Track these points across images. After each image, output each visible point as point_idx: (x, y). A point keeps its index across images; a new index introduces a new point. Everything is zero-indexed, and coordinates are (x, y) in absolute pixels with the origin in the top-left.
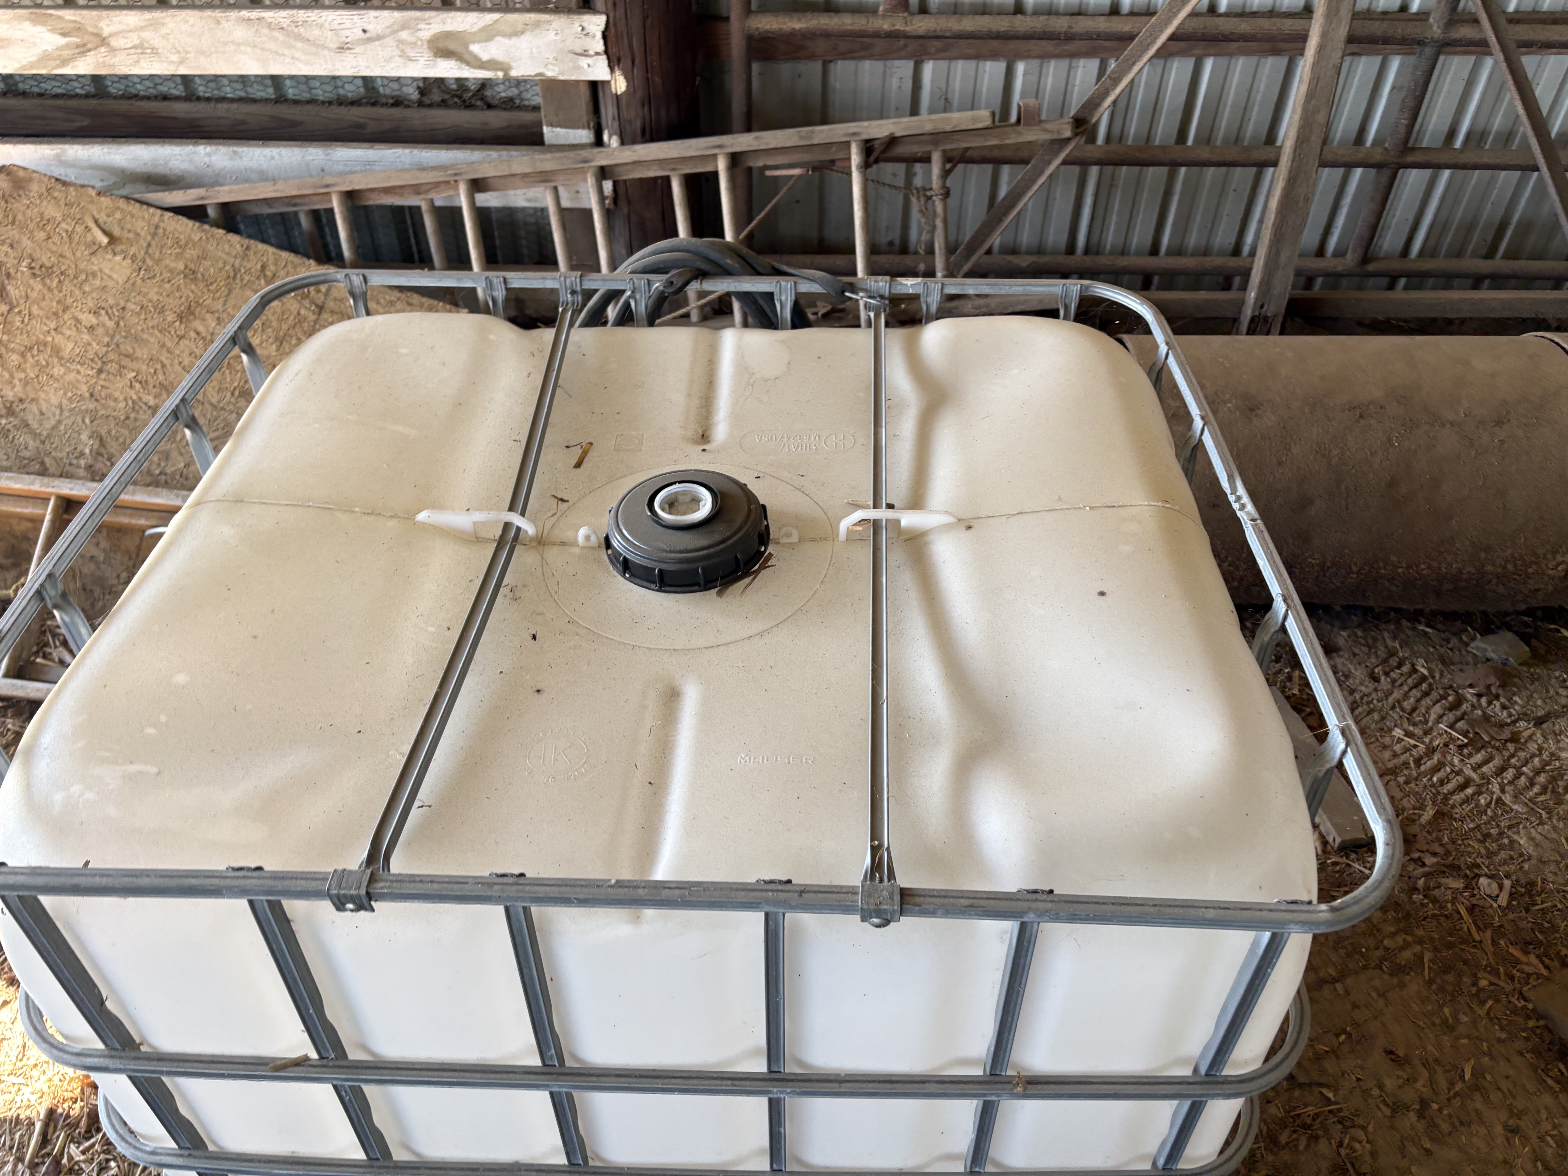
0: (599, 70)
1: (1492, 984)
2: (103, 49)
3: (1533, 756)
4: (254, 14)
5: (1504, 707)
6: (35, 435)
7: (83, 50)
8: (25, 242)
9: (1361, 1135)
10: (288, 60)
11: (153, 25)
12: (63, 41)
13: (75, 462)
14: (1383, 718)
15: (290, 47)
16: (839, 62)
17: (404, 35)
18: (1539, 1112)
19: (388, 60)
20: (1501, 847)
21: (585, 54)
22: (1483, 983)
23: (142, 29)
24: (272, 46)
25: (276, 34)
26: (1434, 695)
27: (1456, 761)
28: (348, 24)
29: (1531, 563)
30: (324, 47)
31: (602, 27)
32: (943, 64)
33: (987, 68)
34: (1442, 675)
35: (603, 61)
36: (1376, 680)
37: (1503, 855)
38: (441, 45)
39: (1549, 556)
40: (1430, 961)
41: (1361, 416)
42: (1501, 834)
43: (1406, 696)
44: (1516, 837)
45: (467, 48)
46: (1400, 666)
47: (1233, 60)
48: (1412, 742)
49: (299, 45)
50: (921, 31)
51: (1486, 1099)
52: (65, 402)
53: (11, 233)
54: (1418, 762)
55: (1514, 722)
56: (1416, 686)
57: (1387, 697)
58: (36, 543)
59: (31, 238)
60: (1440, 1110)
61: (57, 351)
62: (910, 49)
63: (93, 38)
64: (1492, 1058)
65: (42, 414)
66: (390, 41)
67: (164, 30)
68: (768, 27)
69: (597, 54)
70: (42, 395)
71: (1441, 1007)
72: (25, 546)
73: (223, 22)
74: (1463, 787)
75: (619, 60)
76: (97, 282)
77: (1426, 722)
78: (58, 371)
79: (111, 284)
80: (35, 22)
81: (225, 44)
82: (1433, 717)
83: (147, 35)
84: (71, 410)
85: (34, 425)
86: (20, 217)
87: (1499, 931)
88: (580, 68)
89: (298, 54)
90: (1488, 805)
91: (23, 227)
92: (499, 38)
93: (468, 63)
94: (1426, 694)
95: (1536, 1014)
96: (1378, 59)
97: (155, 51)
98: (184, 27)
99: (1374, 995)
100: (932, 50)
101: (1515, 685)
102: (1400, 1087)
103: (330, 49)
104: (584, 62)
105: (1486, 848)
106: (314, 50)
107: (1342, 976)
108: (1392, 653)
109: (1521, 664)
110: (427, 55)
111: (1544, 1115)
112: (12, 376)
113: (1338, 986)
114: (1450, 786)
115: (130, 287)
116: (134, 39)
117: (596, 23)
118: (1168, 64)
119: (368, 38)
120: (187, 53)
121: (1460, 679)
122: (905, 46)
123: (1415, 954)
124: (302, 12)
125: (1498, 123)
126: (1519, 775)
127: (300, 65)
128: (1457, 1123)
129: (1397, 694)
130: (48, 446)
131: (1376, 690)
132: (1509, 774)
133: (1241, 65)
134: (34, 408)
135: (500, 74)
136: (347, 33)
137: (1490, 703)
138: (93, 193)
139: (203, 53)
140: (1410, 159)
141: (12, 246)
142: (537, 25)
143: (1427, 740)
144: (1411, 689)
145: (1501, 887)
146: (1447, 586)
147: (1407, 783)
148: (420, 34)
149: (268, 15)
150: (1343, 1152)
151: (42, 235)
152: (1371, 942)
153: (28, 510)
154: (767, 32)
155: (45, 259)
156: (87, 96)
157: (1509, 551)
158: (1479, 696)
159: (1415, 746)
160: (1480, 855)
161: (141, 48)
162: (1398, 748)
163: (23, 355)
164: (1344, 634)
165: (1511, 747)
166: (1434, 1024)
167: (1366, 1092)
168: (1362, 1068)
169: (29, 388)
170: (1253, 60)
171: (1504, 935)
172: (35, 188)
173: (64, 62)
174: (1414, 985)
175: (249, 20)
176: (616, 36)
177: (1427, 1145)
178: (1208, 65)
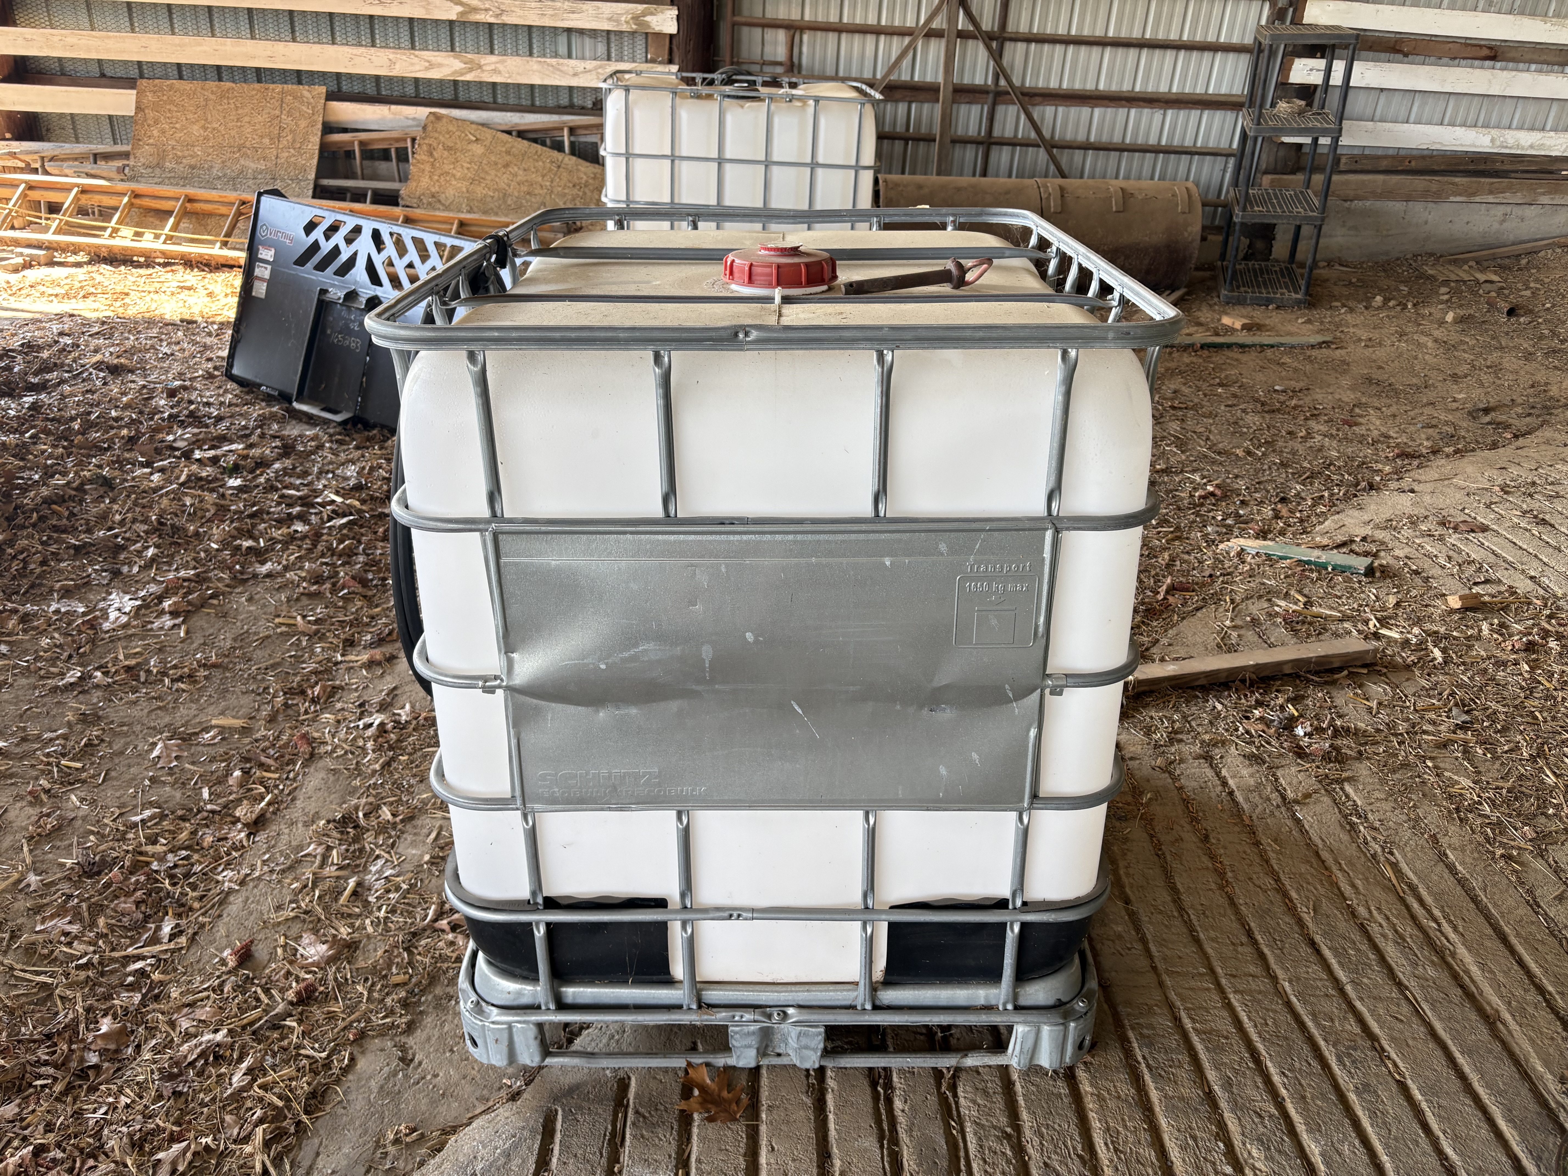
2: (479, 70)
4: (543, 60)
7: (471, 70)
8: (441, 138)
10: (553, 78)
11: (502, 62)
12: (464, 66)
15: (553, 73)
17: (600, 71)
23: (497, 63)
24: (547, 73)
25: (549, 68)
28: (577, 65)
30: (567, 74)
31: (677, 69)
47: (921, 104)
49: (558, 72)
52: (456, 193)
53: (435, 135)
59: (443, 137)
61: (454, 176)
63: (476, 66)
65: (447, 198)
66: (594, 73)
67: (506, 64)
70: (447, 191)
73: (530, 62)
76: (471, 153)
79: (476, 154)
80: (455, 58)
81: (528, 71)
83: (498, 65)
84: (459, 197)
85: (443, 201)
86: (440, 129)
89: (557, 76)
91: (440, 133)
96: (978, 106)
97: (500, 72)
98: (513, 63)
103: (570, 75)
106: (563, 75)
112: (434, 184)
115: (484, 154)
116: (493, 67)
117: (674, 68)
119: (586, 71)
120: (513, 74)
127: (558, 80)
133: (924, 106)
134: (443, 196)
136: (577, 69)
138: (469, 123)
139: (519, 74)
140: (993, 142)
141: (435, 139)
142: (652, 68)
149: (548, 60)
151: (448, 136)
155: (450, 144)
161: (495, 71)
163: (439, 176)
169: (441, 188)
172: (444, 120)
173: (462, 75)
175: (540, 62)
178: (914, 106)
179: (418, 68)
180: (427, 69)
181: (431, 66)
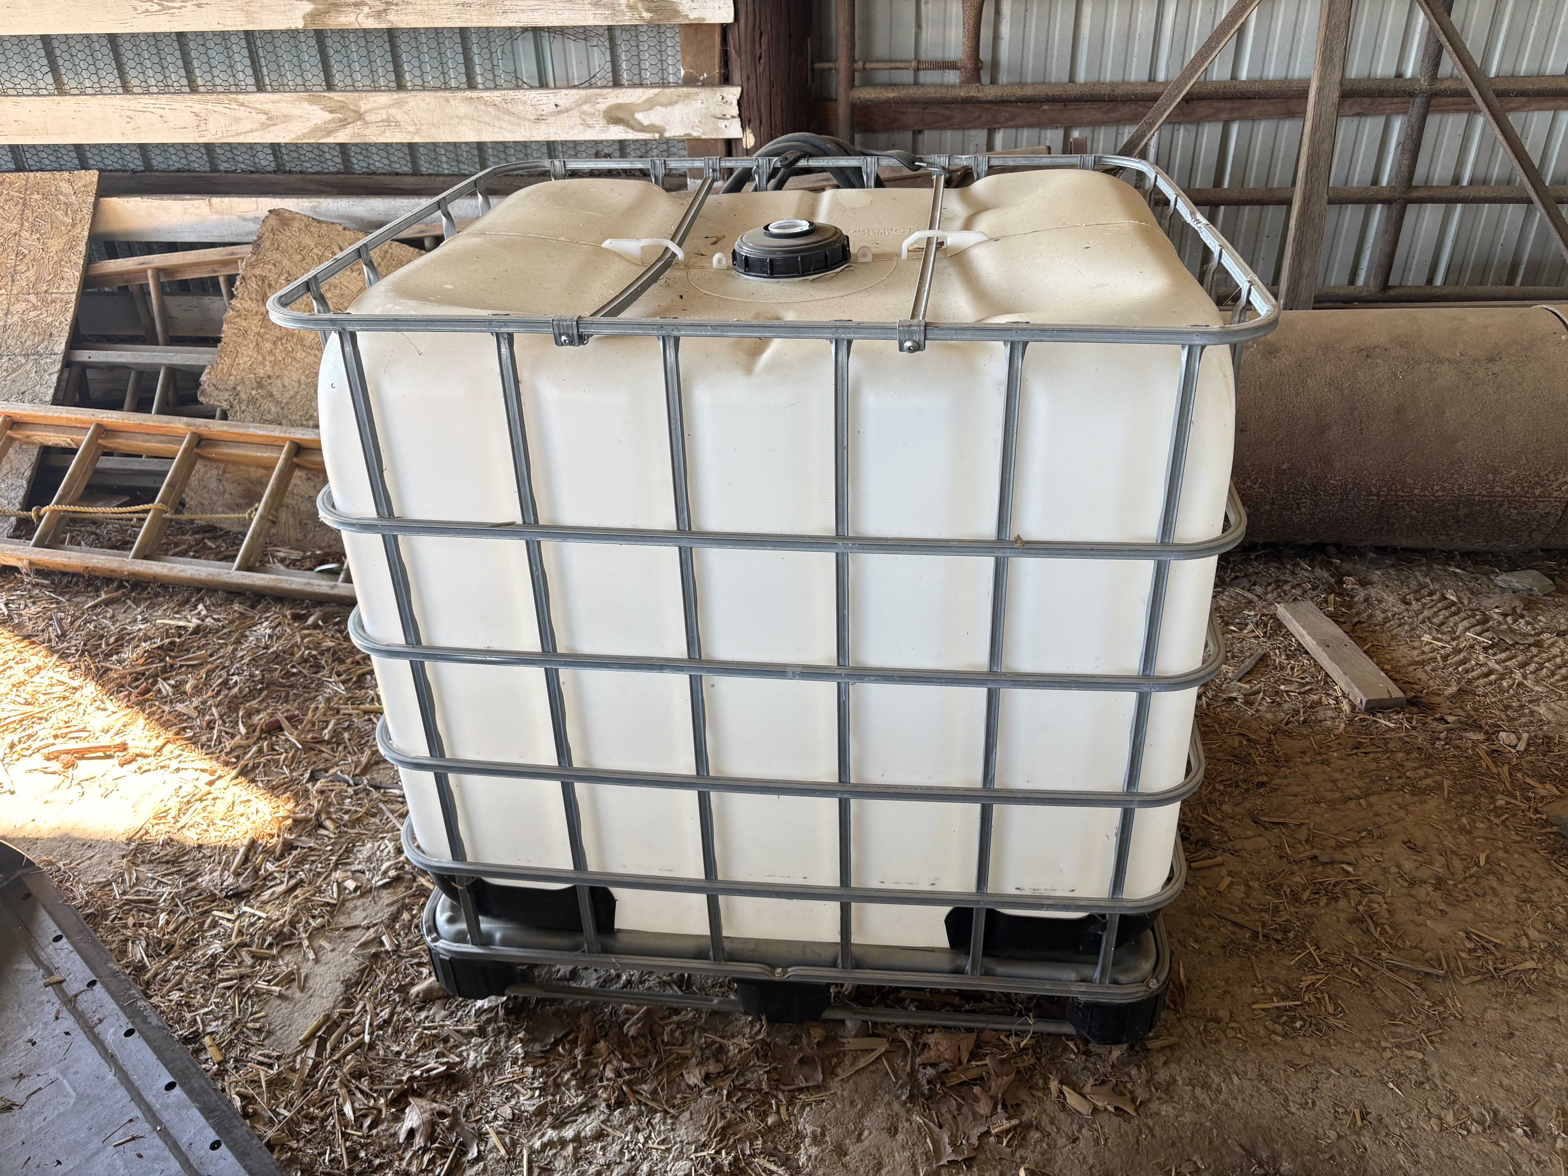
0: (733, 130)
1: (1508, 803)
2: (359, 123)
3: (1555, 656)
4: (475, 94)
5: (1528, 623)
6: (278, 403)
7: (344, 123)
8: (285, 262)
9: (1380, 899)
10: (497, 130)
11: (399, 104)
12: (329, 116)
13: (305, 423)
14: (1413, 629)
15: (499, 119)
16: (926, 132)
17: (586, 108)
18: (1551, 890)
19: (572, 128)
20: (1523, 715)
21: (723, 117)
22: (1500, 803)
23: (390, 106)
24: (487, 119)
25: (490, 109)
26: (1462, 615)
27: (1481, 657)
28: (545, 100)
29: (1536, 483)
30: (525, 119)
31: (738, 96)
32: (1011, 132)
33: (1048, 136)
34: (1470, 602)
35: (737, 123)
36: (1408, 603)
37: (1523, 720)
38: (613, 115)
39: (1552, 477)
40: (1449, 786)
41: (1368, 356)
42: (1522, 706)
43: (1435, 614)
44: (1536, 708)
45: (633, 115)
46: (1431, 594)
47: (1256, 125)
48: (1440, 644)
49: (506, 117)
50: (990, 97)
51: (1501, 880)
52: (303, 377)
53: (275, 256)
54: (1445, 658)
55: (1538, 634)
56: (1446, 608)
57: (1417, 616)
58: (266, 486)
59: (290, 259)
60: (1455, 885)
62: (983, 119)
63: (353, 114)
64: (1507, 852)
65: (284, 387)
66: (575, 113)
67: (406, 107)
68: (868, 96)
69: (733, 117)
70: (286, 373)
71: (1458, 817)
72: (259, 489)
73: (451, 100)
74: (1487, 675)
75: (750, 121)
76: (338, 291)
77: (1455, 632)
78: (300, 355)
79: (347, 292)
80: (311, 102)
81: (451, 118)
82: (1460, 628)
83: (392, 111)
84: (307, 384)
85: (277, 395)
86: (283, 245)
87: (1517, 768)
88: (719, 128)
89: (504, 125)
90: (1511, 687)
91: (284, 252)
92: (659, 108)
93: (633, 128)
94: (1455, 614)
95: (1548, 822)
96: (1382, 120)
97: (398, 124)
98: (422, 105)
99: (1396, 807)
100: (1002, 120)
101: (1540, 609)
102: (1417, 868)
103: (529, 120)
104: (722, 124)
105: (1508, 716)
106: (517, 121)
107: (1367, 795)
108: (1422, 586)
109: (1545, 595)
110: (602, 122)
111: (1555, 892)
112: (264, 359)
113: (1362, 801)
114: (1474, 674)
116: (383, 115)
117: (733, 93)
118: (1200, 129)
119: (559, 111)
120: (422, 125)
121: (1485, 602)
122: (980, 117)
123: (1435, 782)
124: (511, 92)
125: (1496, 172)
126: (1541, 667)
127: (505, 133)
128: (1472, 894)
129: (1426, 613)
130: (286, 412)
131: (1408, 610)
132: (1533, 667)
133: (1263, 128)
134: (279, 383)
135: (657, 136)
136: (544, 107)
137: (1515, 621)
138: (340, 228)
139: (434, 125)
140: (1415, 194)
141: (275, 265)
142: (688, 96)
143: (1454, 643)
144: (1440, 610)
145: (1519, 739)
146: (1462, 512)
147: (1433, 670)
148: (598, 107)
149: (485, 94)
150: (1361, 908)
151: (299, 257)
152: (1395, 774)
153: (265, 454)
154: (868, 100)
156: (338, 173)
157: (1514, 472)
158: (1505, 615)
159: (1443, 647)
160: (1501, 719)
161: (388, 122)
162: (1426, 649)
163: (274, 343)
164: (1378, 572)
165: (1534, 650)
166: (1451, 829)
167: (1385, 871)
168: (1381, 854)
169: (276, 367)
170: (1272, 123)
171: (1520, 770)
172: (296, 224)
173: (329, 133)
174: (1433, 803)
175: (471, 98)
176: (748, 102)
177: (1442, 906)
178: (1235, 128)
179: (246, 126)
180: (264, 126)
181: (271, 121)
